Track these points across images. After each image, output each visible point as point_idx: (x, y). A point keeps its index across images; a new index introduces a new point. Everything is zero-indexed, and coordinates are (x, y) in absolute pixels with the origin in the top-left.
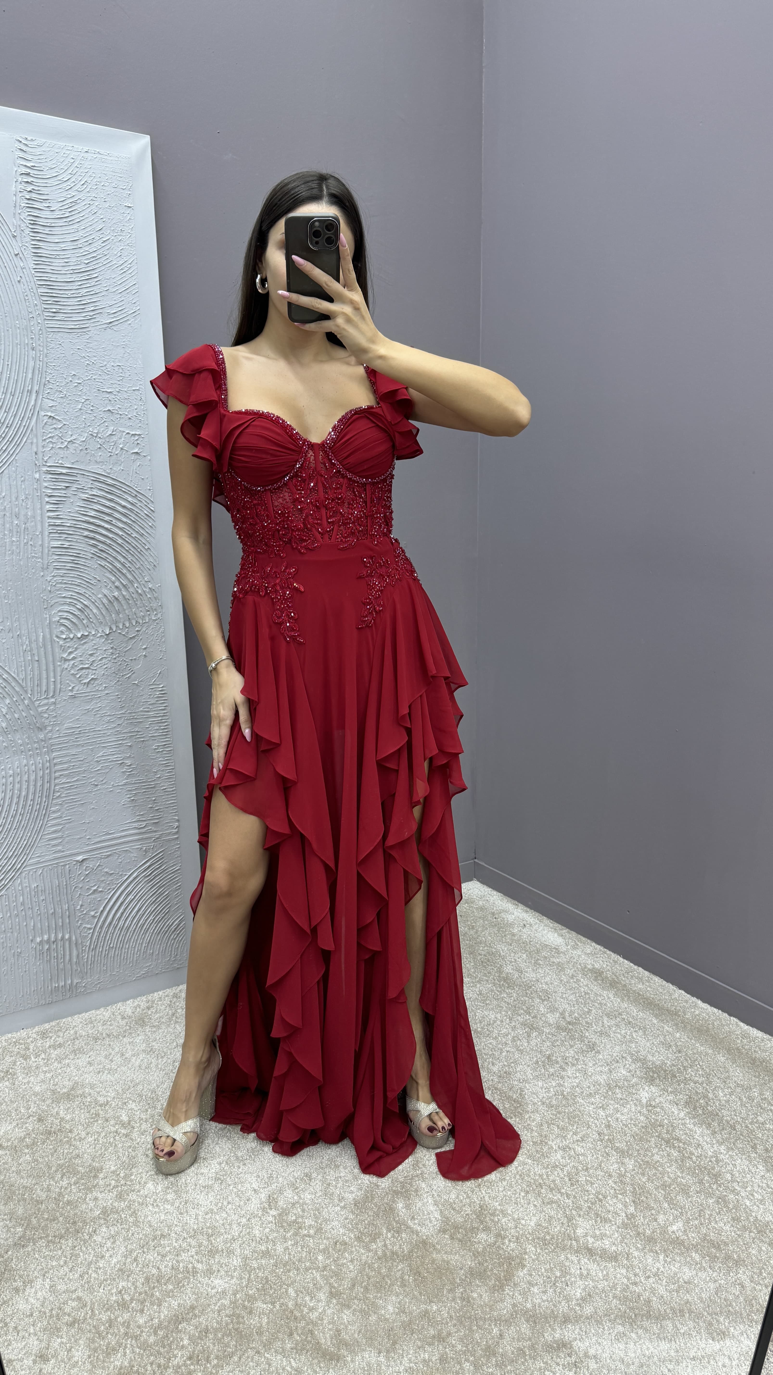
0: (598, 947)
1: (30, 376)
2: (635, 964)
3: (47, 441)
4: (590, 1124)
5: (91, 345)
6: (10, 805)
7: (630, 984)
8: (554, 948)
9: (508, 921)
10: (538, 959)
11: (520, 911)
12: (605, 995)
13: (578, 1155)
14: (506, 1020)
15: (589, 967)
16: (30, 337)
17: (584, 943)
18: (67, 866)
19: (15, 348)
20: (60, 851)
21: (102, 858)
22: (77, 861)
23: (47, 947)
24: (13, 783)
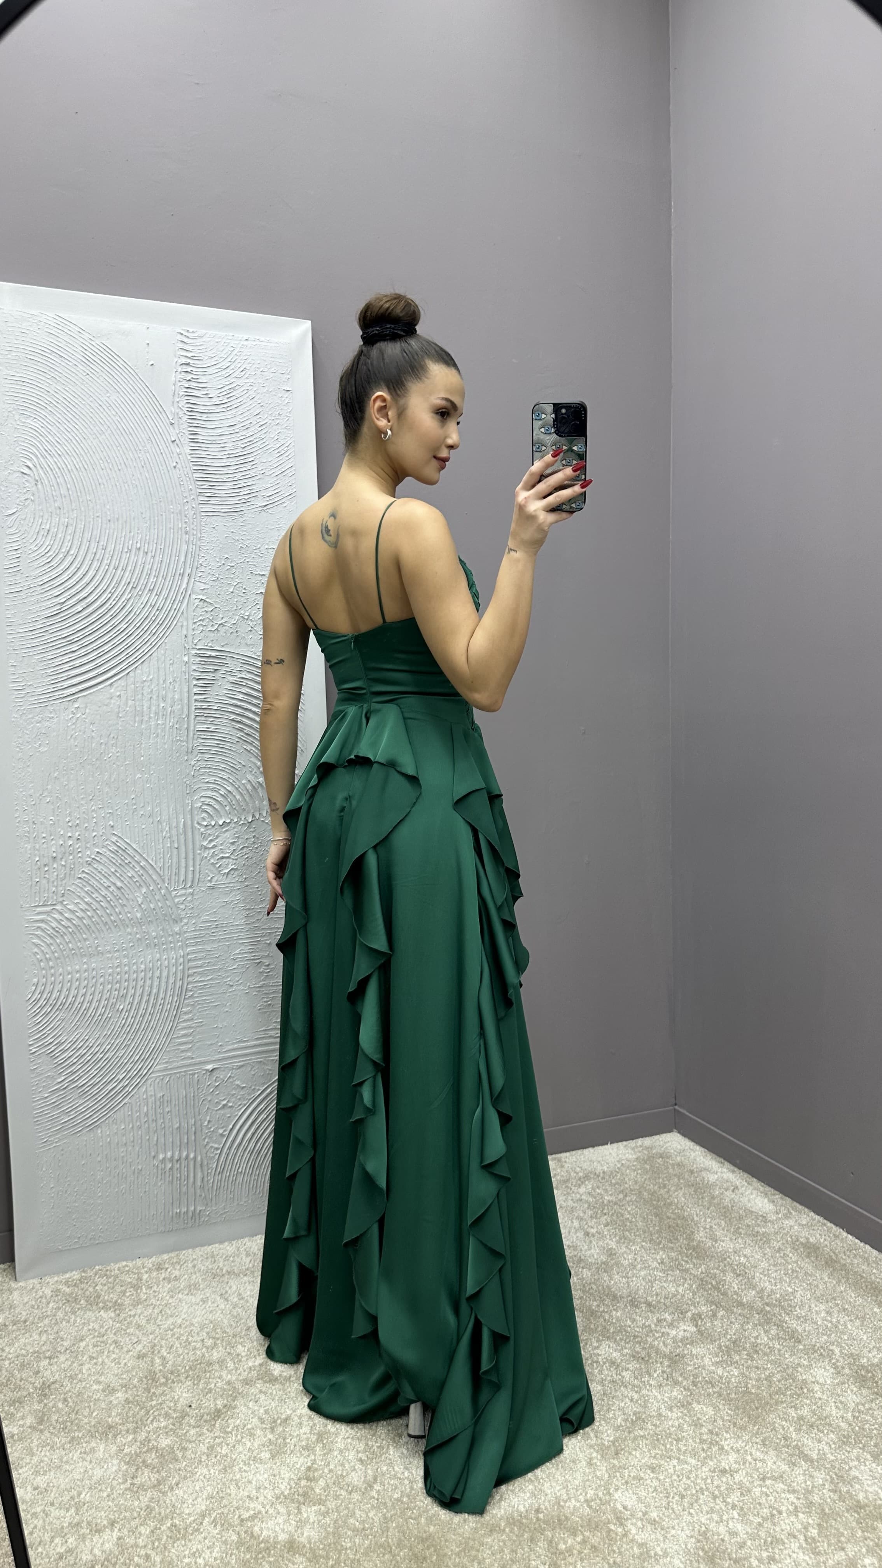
0: (817, 1217)
1: (182, 559)
2: (861, 1241)
3: (198, 624)
4: (777, 1425)
5: (245, 528)
6: (140, 1003)
7: (852, 1264)
8: (762, 1216)
9: (708, 1181)
10: (739, 1228)
11: (725, 1170)
12: (818, 1275)
13: (755, 1460)
14: (688, 1294)
15: (802, 1240)
16: (183, 521)
17: (800, 1212)
18: (196, 1076)
19: (168, 533)
20: (189, 1058)
21: (233, 1069)
22: (207, 1070)
23: (170, 1165)
24: (144, 979)
